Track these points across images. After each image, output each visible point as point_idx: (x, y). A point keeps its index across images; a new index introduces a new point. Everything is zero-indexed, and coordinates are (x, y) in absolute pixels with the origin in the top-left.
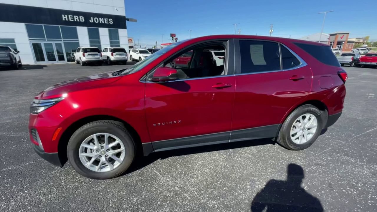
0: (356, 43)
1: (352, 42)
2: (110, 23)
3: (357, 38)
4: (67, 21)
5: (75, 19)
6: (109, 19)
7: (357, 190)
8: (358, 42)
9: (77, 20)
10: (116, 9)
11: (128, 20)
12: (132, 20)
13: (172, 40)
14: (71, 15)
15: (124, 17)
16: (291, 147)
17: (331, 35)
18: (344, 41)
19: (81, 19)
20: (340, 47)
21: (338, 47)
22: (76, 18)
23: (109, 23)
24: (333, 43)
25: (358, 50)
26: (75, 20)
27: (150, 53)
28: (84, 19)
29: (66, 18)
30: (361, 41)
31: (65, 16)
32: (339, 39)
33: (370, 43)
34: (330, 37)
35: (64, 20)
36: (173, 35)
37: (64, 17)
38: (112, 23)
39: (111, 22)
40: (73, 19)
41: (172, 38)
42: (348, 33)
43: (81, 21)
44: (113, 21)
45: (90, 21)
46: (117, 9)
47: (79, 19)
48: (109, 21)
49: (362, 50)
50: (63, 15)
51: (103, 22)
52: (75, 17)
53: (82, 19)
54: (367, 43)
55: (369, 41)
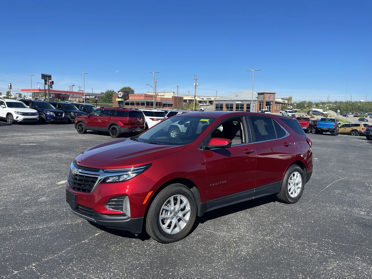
0: (282, 104)
1: (279, 103)
3: (282, 99)
7: (338, 218)
8: (283, 102)
16: (291, 201)
17: (259, 94)
18: (272, 102)
20: (270, 107)
21: (268, 107)
24: (263, 103)
25: (286, 112)
27: (28, 107)
30: (286, 102)
32: (267, 99)
33: (294, 104)
34: (258, 96)
36: (46, 78)
42: (275, 93)
49: (289, 112)
54: (291, 105)
55: (293, 102)
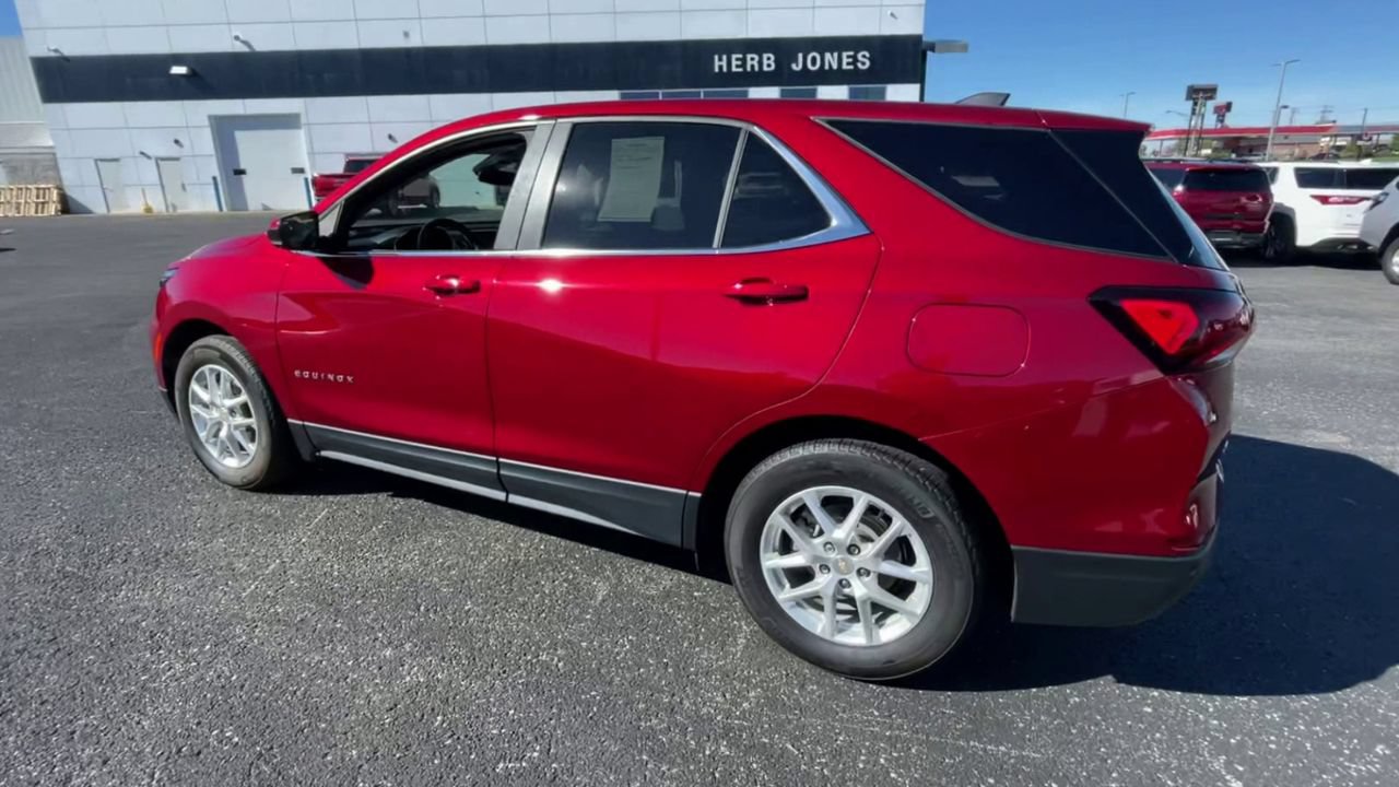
2: (859, 65)
4: (724, 73)
5: (749, 63)
6: (857, 52)
9: (752, 66)
10: (889, 13)
11: (932, 47)
12: (950, 46)
13: (1193, 112)
14: (739, 53)
15: (917, 39)
19: (765, 62)
22: (752, 61)
23: (856, 67)
26: (749, 69)
28: (775, 61)
29: (724, 63)
31: (720, 60)
35: (717, 70)
36: (1199, 94)
37: (719, 63)
38: (868, 63)
39: (863, 64)
40: (744, 65)
41: (1195, 104)
43: (765, 68)
44: (869, 59)
45: (794, 67)
46: (892, 15)
47: (760, 63)
48: (855, 60)
50: (716, 57)
51: (835, 66)
52: (749, 56)
53: (769, 62)
